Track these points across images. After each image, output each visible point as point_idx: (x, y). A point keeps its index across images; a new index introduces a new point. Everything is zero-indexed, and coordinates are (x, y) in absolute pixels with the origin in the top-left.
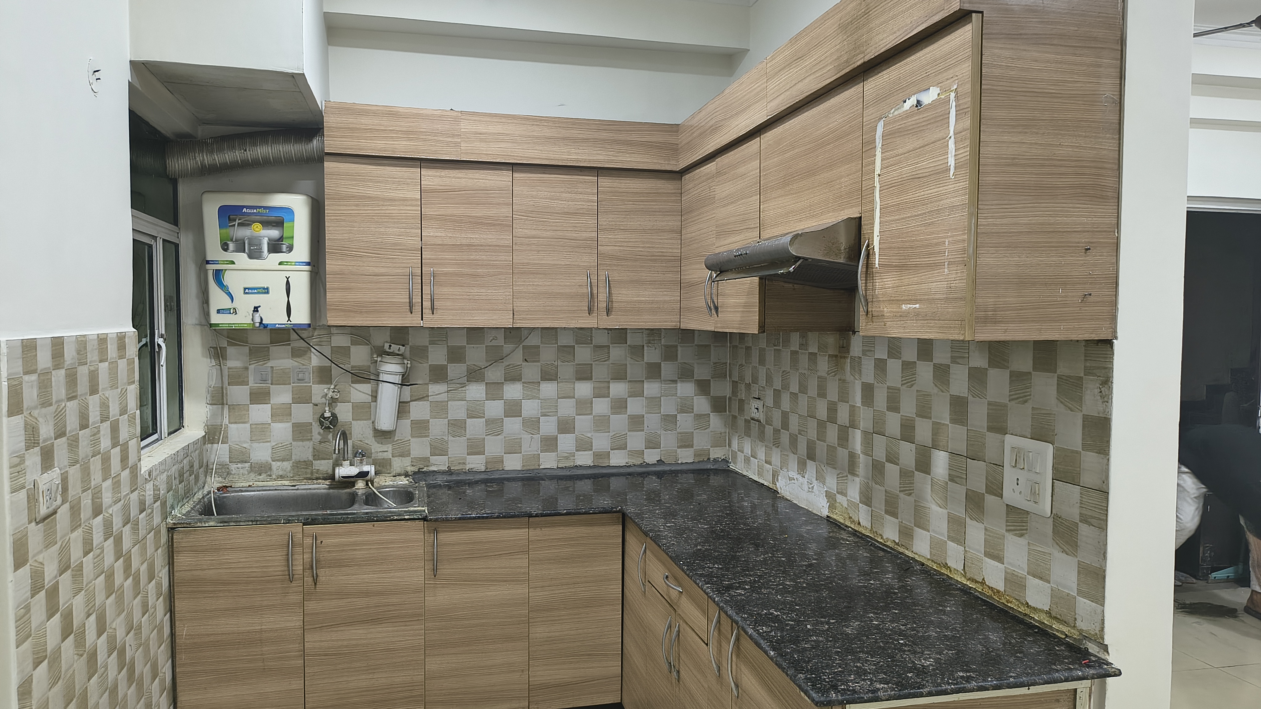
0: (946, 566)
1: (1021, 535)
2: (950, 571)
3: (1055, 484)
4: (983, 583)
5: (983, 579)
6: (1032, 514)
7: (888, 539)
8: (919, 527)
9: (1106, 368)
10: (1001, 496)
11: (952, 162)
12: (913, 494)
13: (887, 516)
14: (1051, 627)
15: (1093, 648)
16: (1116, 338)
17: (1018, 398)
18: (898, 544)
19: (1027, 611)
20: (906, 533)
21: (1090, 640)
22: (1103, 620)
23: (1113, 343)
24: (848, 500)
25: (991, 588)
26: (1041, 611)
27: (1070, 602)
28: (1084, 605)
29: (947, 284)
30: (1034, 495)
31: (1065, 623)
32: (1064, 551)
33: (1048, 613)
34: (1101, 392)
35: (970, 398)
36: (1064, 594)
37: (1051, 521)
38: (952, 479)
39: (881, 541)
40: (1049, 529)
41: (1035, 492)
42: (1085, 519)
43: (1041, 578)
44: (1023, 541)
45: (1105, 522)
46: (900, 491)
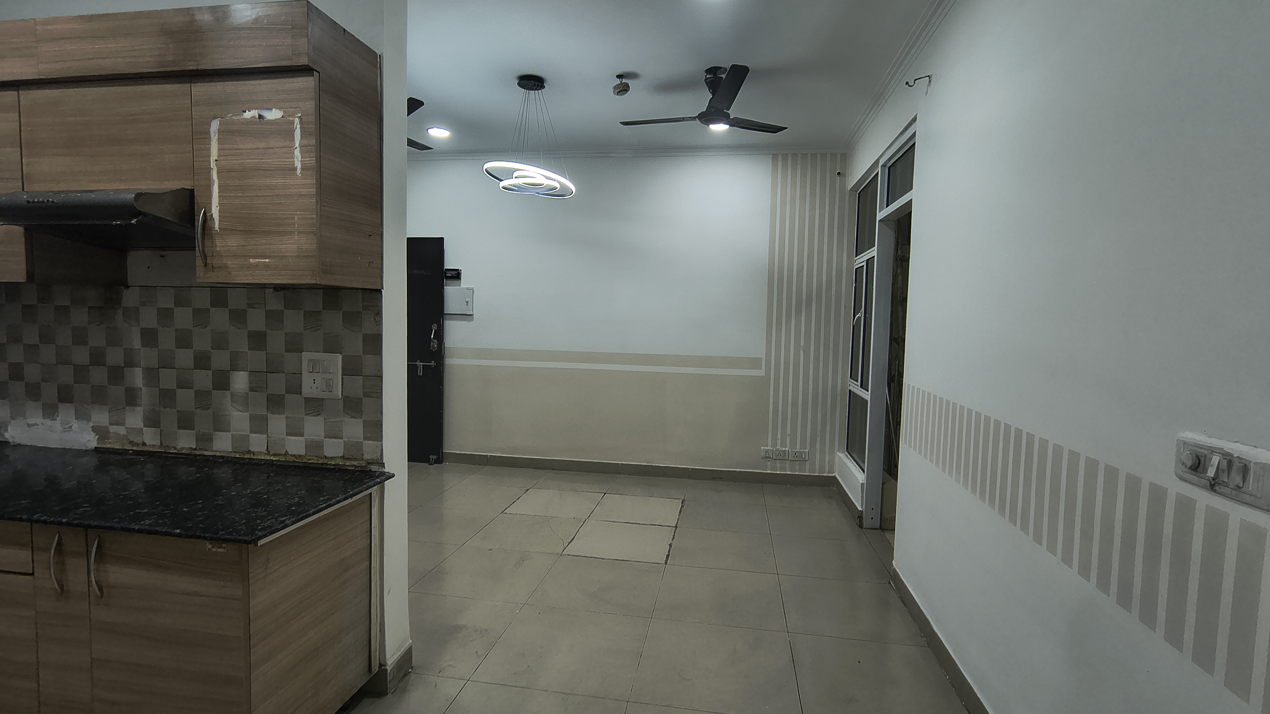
0: (249, 452)
1: (318, 415)
2: (254, 454)
3: (344, 378)
4: (286, 454)
5: (286, 451)
6: (326, 400)
7: (182, 449)
8: (218, 431)
9: (377, 306)
10: (301, 394)
11: (298, 165)
12: (211, 409)
13: (180, 431)
14: (345, 465)
15: (374, 468)
16: (383, 289)
17: (311, 328)
18: (195, 449)
19: (325, 461)
20: (205, 439)
21: (372, 463)
22: (382, 450)
23: (382, 291)
24: (126, 428)
25: (294, 456)
26: (337, 457)
27: (358, 446)
28: (368, 445)
29: (298, 246)
30: (329, 386)
31: (355, 459)
32: (352, 417)
33: (343, 457)
34: (375, 320)
35: (268, 331)
36: (354, 442)
37: (342, 401)
38: (252, 389)
39: (174, 451)
40: (341, 406)
41: (330, 385)
42: (366, 395)
43: (335, 438)
44: (320, 419)
45: (381, 394)
46: (196, 409)
